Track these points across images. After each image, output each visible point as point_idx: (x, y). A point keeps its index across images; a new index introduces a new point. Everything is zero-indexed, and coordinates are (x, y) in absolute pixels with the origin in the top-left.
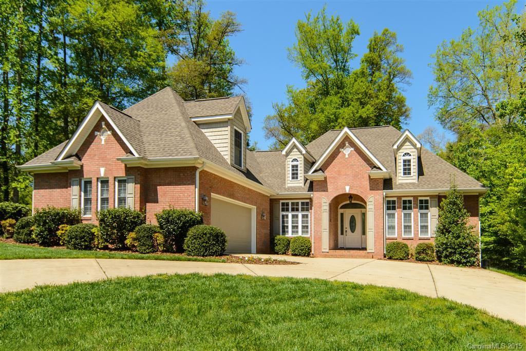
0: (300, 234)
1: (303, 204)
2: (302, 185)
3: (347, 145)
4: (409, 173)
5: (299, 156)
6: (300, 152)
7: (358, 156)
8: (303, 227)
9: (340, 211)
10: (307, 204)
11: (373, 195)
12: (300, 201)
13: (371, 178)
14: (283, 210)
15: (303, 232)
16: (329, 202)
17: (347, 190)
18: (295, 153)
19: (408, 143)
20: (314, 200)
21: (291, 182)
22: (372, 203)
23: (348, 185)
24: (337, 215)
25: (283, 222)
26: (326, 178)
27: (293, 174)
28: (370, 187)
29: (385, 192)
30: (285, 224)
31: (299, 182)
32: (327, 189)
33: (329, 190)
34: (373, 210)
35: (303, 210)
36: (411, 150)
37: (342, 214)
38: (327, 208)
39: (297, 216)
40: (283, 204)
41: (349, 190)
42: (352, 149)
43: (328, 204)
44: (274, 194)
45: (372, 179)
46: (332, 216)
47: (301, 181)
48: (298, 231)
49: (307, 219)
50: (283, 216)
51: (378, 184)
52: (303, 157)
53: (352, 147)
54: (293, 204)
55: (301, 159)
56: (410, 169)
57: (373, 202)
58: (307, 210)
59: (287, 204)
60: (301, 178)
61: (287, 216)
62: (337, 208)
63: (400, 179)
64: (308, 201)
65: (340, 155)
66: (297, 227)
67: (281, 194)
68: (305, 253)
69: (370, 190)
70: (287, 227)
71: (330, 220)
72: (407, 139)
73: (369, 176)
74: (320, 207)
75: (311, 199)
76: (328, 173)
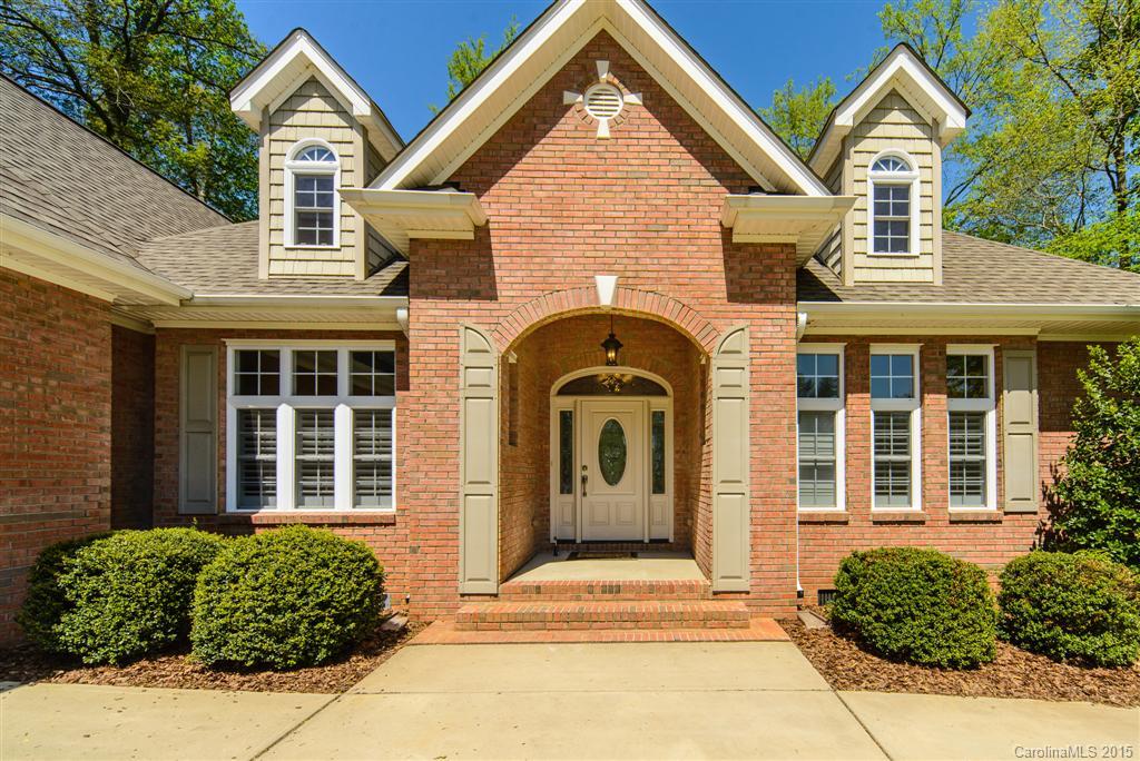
0: (342, 502)
1: (360, 359)
2: (357, 270)
3: (604, 76)
4: (903, 245)
5: (338, 134)
6: (342, 110)
7: (664, 133)
8: (361, 469)
9: (558, 404)
10: (385, 361)
11: (741, 324)
12: (344, 349)
13: (736, 239)
14: (247, 387)
15: (359, 493)
16: (498, 349)
17: (606, 292)
18: (313, 119)
19: (896, 116)
20: (413, 336)
21: (292, 255)
22: (743, 359)
23: (610, 272)
24: (544, 418)
25: (247, 444)
26: (482, 232)
27: (303, 219)
28: (730, 282)
29: (803, 314)
30: (259, 457)
31: (336, 255)
32: (493, 286)
33: (503, 291)
34: (745, 391)
35: (359, 388)
36: (912, 146)
37: (567, 419)
38: (493, 378)
39: (327, 418)
40: (247, 359)
41: (616, 296)
42: (634, 99)
43: (493, 359)
44: (166, 300)
45: (740, 247)
46: (521, 421)
47: (347, 254)
48: (332, 488)
49: (383, 433)
50: (246, 418)
51: (770, 269)
52: (359, 140)
53: (632, 91)
54: (302, 359)
55: (348, 149)
56: (904, 227)
57: (747, 354)
58: (386, 389)
59: (272, 360)
60: (349, 239)
61: (270, 418)
62: (545, 391)
63: (860, 263)
64: (388, 346)
65: (567, 124)
66: (328, 469)
67: (211, 304)
68: (315, 647)
69: (732, 298)
70: (271, 468)
71: (509, 438)
72: (893, 99)
73: (727, 233)
74: (451, 372)
75: (401, 337)
76: (499, 206)
